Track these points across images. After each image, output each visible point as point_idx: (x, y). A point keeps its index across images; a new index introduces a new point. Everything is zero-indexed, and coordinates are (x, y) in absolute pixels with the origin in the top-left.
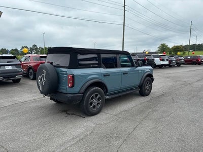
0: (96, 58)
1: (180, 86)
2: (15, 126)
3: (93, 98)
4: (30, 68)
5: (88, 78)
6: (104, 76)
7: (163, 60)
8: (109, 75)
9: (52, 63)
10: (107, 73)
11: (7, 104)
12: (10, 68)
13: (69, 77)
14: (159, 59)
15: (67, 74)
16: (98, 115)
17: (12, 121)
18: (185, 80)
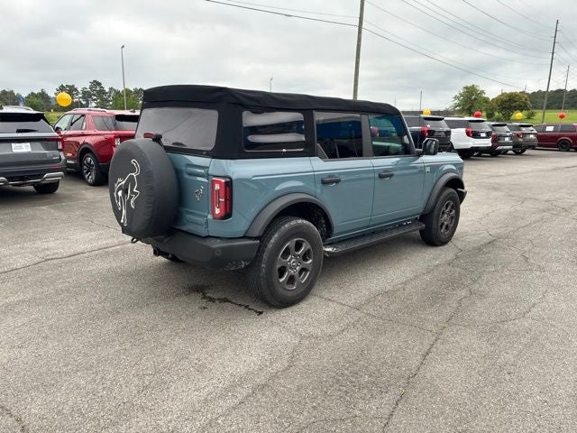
0: (298, 123)
1: (537, 217)
2: (46, 337)
3: (287, 253)
4: (85, 150)
5: (277, 189)
6: (324, 183)
7: (475, 135)
8: (337, 181)
9: (157, 139)
10: (330, 176)
11: (21, 262)
12: (25, 148)
13: (217, 187)
14: (463, 130)
15: (207, 176)
16: (303, 305)
17: (37, 320)
18: (546, 197)
